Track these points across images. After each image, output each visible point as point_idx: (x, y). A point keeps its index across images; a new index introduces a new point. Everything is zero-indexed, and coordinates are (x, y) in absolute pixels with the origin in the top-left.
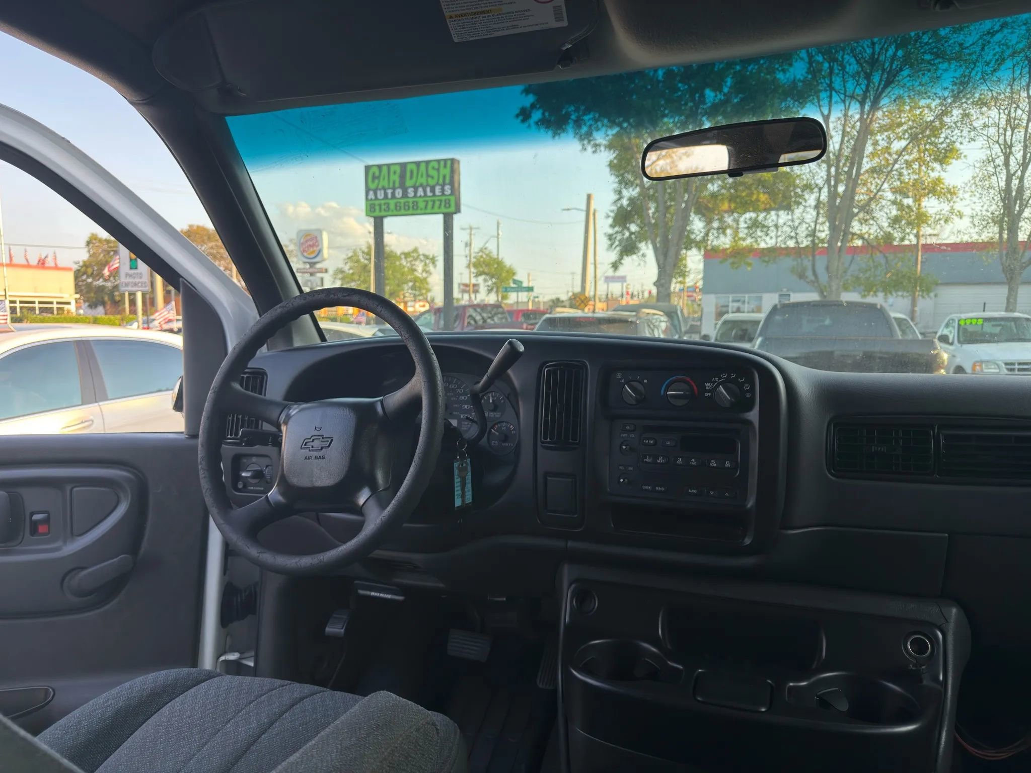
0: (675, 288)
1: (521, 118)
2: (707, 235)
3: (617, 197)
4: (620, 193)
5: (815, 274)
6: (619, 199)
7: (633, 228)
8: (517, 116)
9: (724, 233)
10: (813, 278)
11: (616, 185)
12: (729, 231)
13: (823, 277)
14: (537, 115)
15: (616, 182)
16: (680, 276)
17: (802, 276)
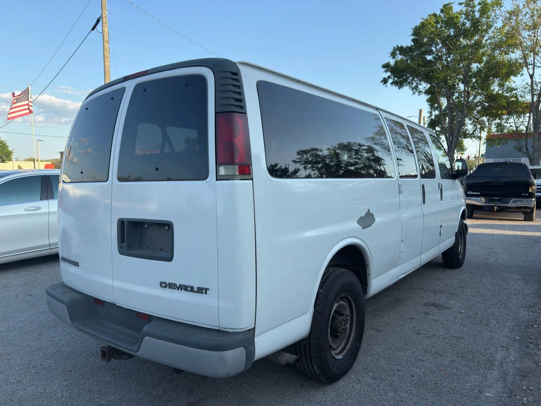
0: (457, 157)
1: (383, 83)
2: (474, 131)
3: (430, 115)
4: (431, 113)
5: (527, 148)
6: (431, 116)
7: (438, 129)
8: (382, 82)
9: (483, 130)
10: (526, 151)
11: (429, 110)
12: (486, 130)
13: (531, 151)
14: (391, 81)
15: (429, 108)
16: (461, 151)
17: (520, 150)
